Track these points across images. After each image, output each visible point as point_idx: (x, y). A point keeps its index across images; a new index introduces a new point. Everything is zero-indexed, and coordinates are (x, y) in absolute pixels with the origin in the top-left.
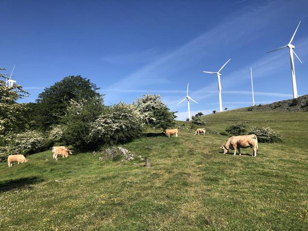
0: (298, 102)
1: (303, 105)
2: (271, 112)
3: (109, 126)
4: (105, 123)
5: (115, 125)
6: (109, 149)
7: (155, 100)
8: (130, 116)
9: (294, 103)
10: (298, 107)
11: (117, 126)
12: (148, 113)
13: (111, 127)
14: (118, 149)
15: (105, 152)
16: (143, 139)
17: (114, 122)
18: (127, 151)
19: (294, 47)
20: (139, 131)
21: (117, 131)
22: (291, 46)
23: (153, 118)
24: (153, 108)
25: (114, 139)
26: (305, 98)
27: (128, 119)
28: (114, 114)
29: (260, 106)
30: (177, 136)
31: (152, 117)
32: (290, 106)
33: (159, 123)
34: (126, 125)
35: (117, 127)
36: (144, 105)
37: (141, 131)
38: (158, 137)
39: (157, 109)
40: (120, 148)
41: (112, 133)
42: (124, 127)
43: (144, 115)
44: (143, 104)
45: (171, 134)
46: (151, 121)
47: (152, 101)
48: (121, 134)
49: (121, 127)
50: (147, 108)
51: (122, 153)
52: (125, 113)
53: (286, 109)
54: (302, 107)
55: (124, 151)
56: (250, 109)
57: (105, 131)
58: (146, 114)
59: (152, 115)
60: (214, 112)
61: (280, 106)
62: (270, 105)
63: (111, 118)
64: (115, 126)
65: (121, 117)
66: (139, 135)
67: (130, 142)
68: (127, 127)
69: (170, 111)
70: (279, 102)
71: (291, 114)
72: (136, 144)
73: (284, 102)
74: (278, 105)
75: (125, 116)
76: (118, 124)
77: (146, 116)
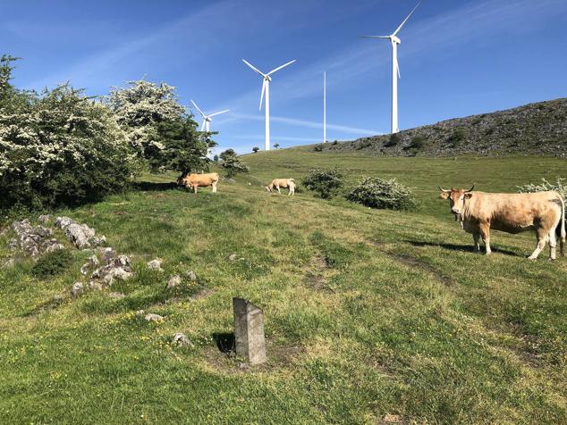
0: (398, 140)
1: (406, 145)
2: (355, 154)
3: (25, 150)
4: (12, 137)
5: (46, 147)
6: (25, 224)
7: (160, 96)
8: (96, 126)
9: (393, 141)
10: (399, 149)
11: (55, 152)
12: (143, 128)
13: (33, 153)
14: (58, 225)
15: (12, 234)
16: (134, 196)
17: (44, 140)
18: (92, 232)
19: (399, 41)
20: (122, 174)
21: (54, 167)
22: (395, 39)
23: (156, 143)
24: (156, 117)
25: (46, 192)
26: (410, 134)
27: (91, 135)
28: (44, 115)
29: (335, 143)
30: (215, 190)
31: (153, 139)
32: (387, 146)
33: (174, 156)
34: (82, 152)
35: (53, 156)
36: (132, 108)
37: (126, 172)
38: (170, 192)
39: (166, 119)
40: (64, 220)
41: (36, 171)
42: (77, 155)
43: (132, 134)
44: (128, 104)
45: (202, 185)
46: (151, 151)
47: (153, 98)
48: (67, 177)
49: (68, 155)
50: (138, 116)
51: (74, 239)
52: (81, 115)
53: (378, 151)
54: (405, 149)
55: (82, 232)
56: (318, 148)
57: (11, 166)
58: (139, 131)
59: (155, 134)
60: (255, 150)
61: (370, 145)
62: (352, 143)
63: (33, 125)
64: (47, 152)
65: (67, 126)
66: (122, 183)
67: (95, 202)
68: (88, 157)
69: (198, 130)
70: (369, 138)
71: (387, 160)
72: (115, 210)
73: (377, 139)
74: (365, 144)
75: (82, 125)
76: (57, 147)
77: (139, 137)
